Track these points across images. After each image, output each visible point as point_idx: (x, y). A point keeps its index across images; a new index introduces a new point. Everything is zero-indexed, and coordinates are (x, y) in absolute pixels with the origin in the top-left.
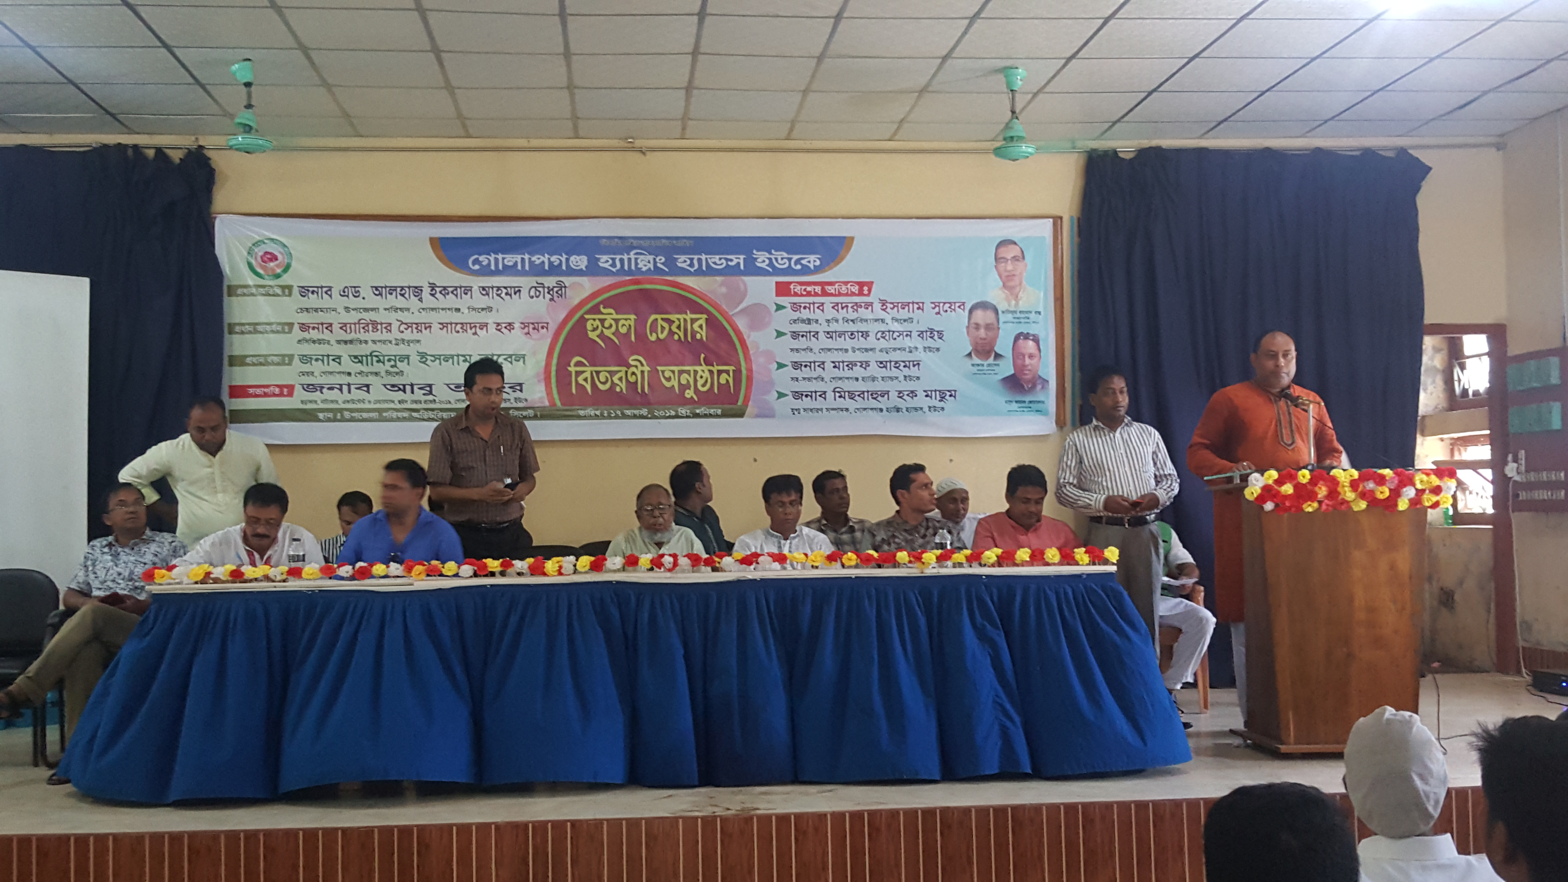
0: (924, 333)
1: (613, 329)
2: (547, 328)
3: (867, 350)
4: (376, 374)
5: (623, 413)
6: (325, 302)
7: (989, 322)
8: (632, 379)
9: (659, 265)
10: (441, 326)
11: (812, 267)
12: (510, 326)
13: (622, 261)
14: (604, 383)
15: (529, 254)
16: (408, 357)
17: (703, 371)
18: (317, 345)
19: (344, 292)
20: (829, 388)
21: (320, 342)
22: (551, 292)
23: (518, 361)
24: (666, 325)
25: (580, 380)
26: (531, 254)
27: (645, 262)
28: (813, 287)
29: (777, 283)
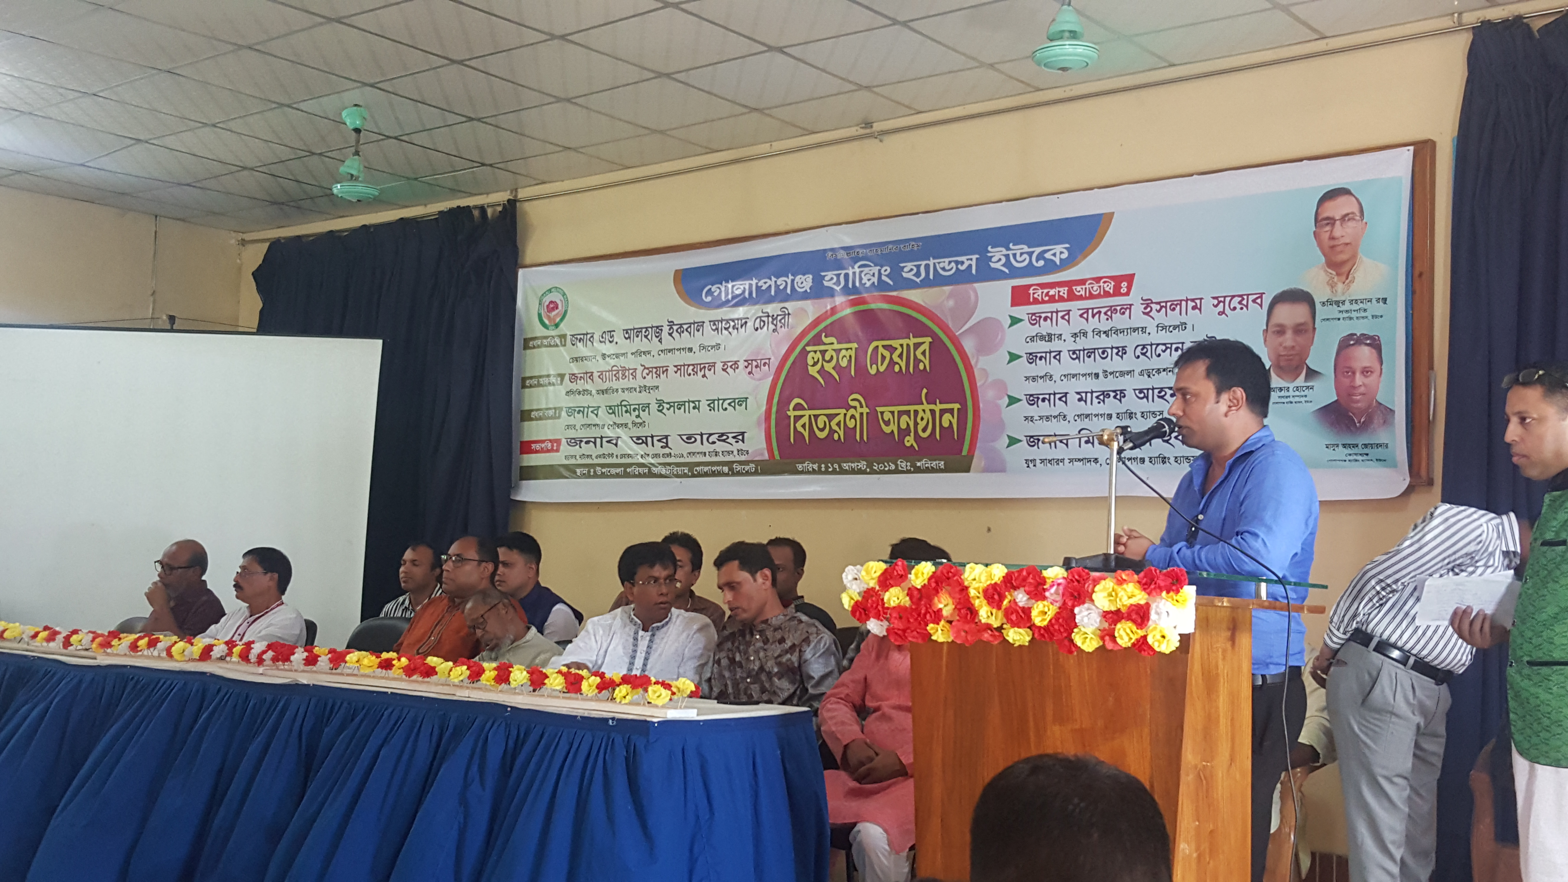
1: (834, 362)
2: (769, 364)
3: (1122, 374)
4: (625, 426)
5: (840, 467)
6: (588, 349)
7: (1299, 321)
8: (851, 424)
9: (884, 278)
10: (676, 370)
11: (1058, 263)
12: (735, 365)
13: (846, 276)
14: (822, 430)
15: (757, 278)
16: (649, 405)
17: (924, 411)
18: (581, 396)
19: (602, 337)
20: (1072, 429)
21: (583, 392)
22: (775, 322)
23: (741, 405)
24: (887, 353)
25: (799, 426)
27: (870, 276)
28: (1058, 289)
29: (1013, 288)
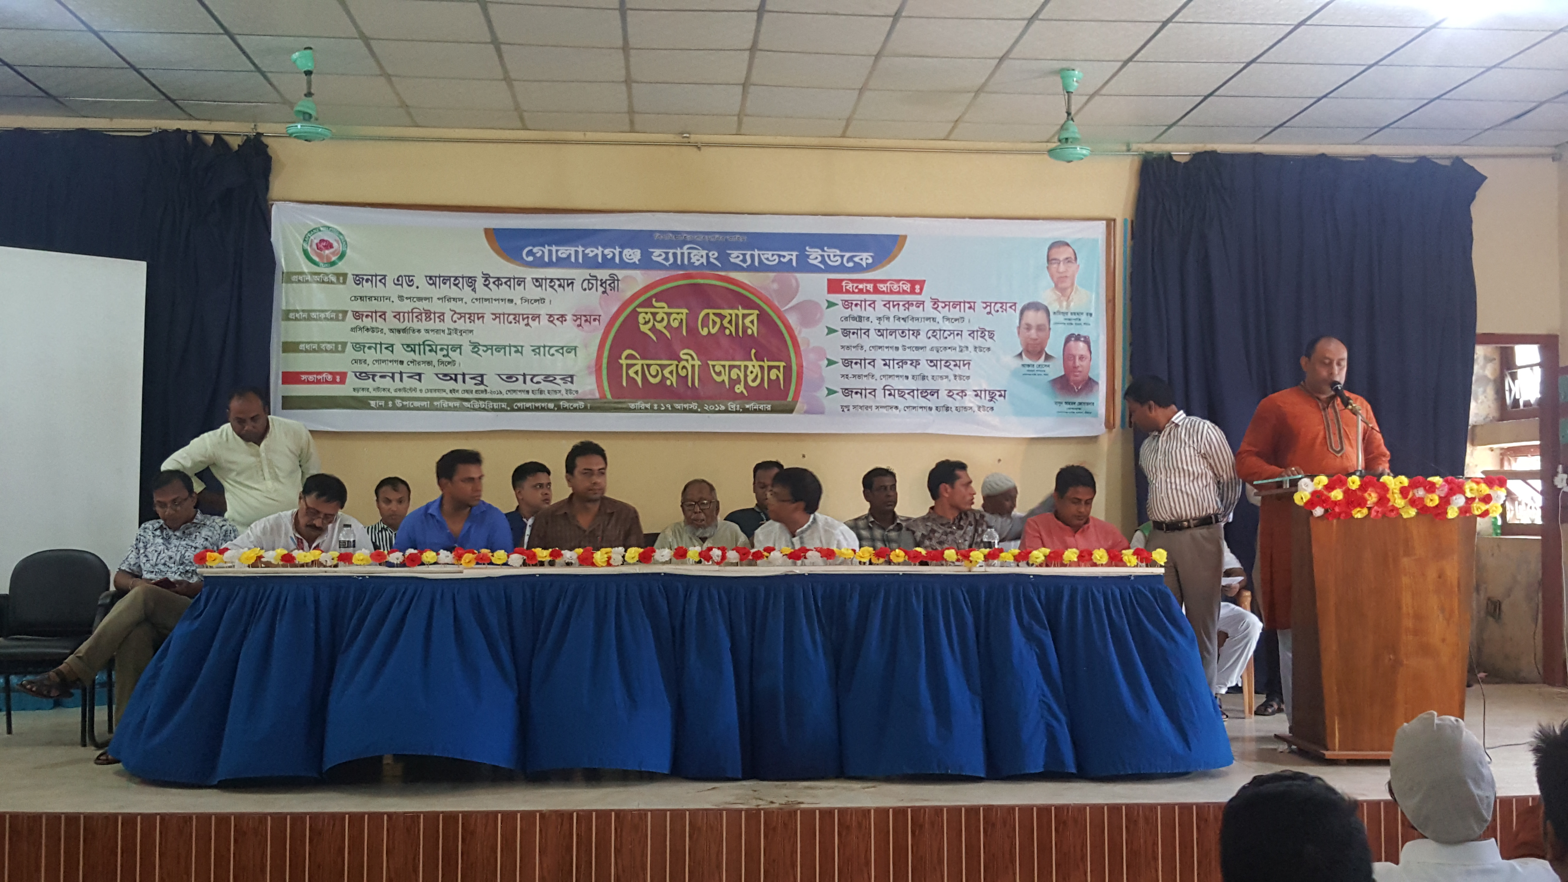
0: (975, 333)
1: (665, 323)
2: (599, 321)
3: (917, 348)
4: (429, 363)
5: (672, 407)
6: (379, 290)
7: (1040, 322)
8: (683, 373)
9: (712, 260)
10: (494, 317)
11: (865, 265)
12: (562, 318)
13: (675, 255)
14: (655, 377)
15: (583, 246)
16: (460, 347)
17: (754, 366)
18: (370, 332)
19: (398, 280)
20: (879, 385)
21: (373, 330)
22: (604, 285)
23: (570, 352)
24: (718, 320)
25: (631, 372)
26: (585, 246)
27: (698, 257)
28: (865, 285)
29: (829, 280)
